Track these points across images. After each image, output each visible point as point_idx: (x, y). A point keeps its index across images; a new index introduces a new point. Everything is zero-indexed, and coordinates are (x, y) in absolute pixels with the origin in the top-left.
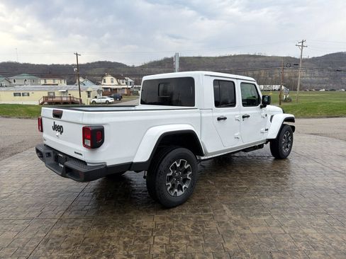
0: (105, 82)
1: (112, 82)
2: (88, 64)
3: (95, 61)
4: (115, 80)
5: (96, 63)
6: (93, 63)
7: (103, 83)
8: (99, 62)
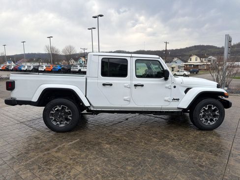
0: (191, 60)
1: (196, 60)
2: (187, 48)
3: (192, 46)
4: (198, 59)
5: (192, 47)
6: (190, 48)
7: (189, 61)
8: (195, 46)
